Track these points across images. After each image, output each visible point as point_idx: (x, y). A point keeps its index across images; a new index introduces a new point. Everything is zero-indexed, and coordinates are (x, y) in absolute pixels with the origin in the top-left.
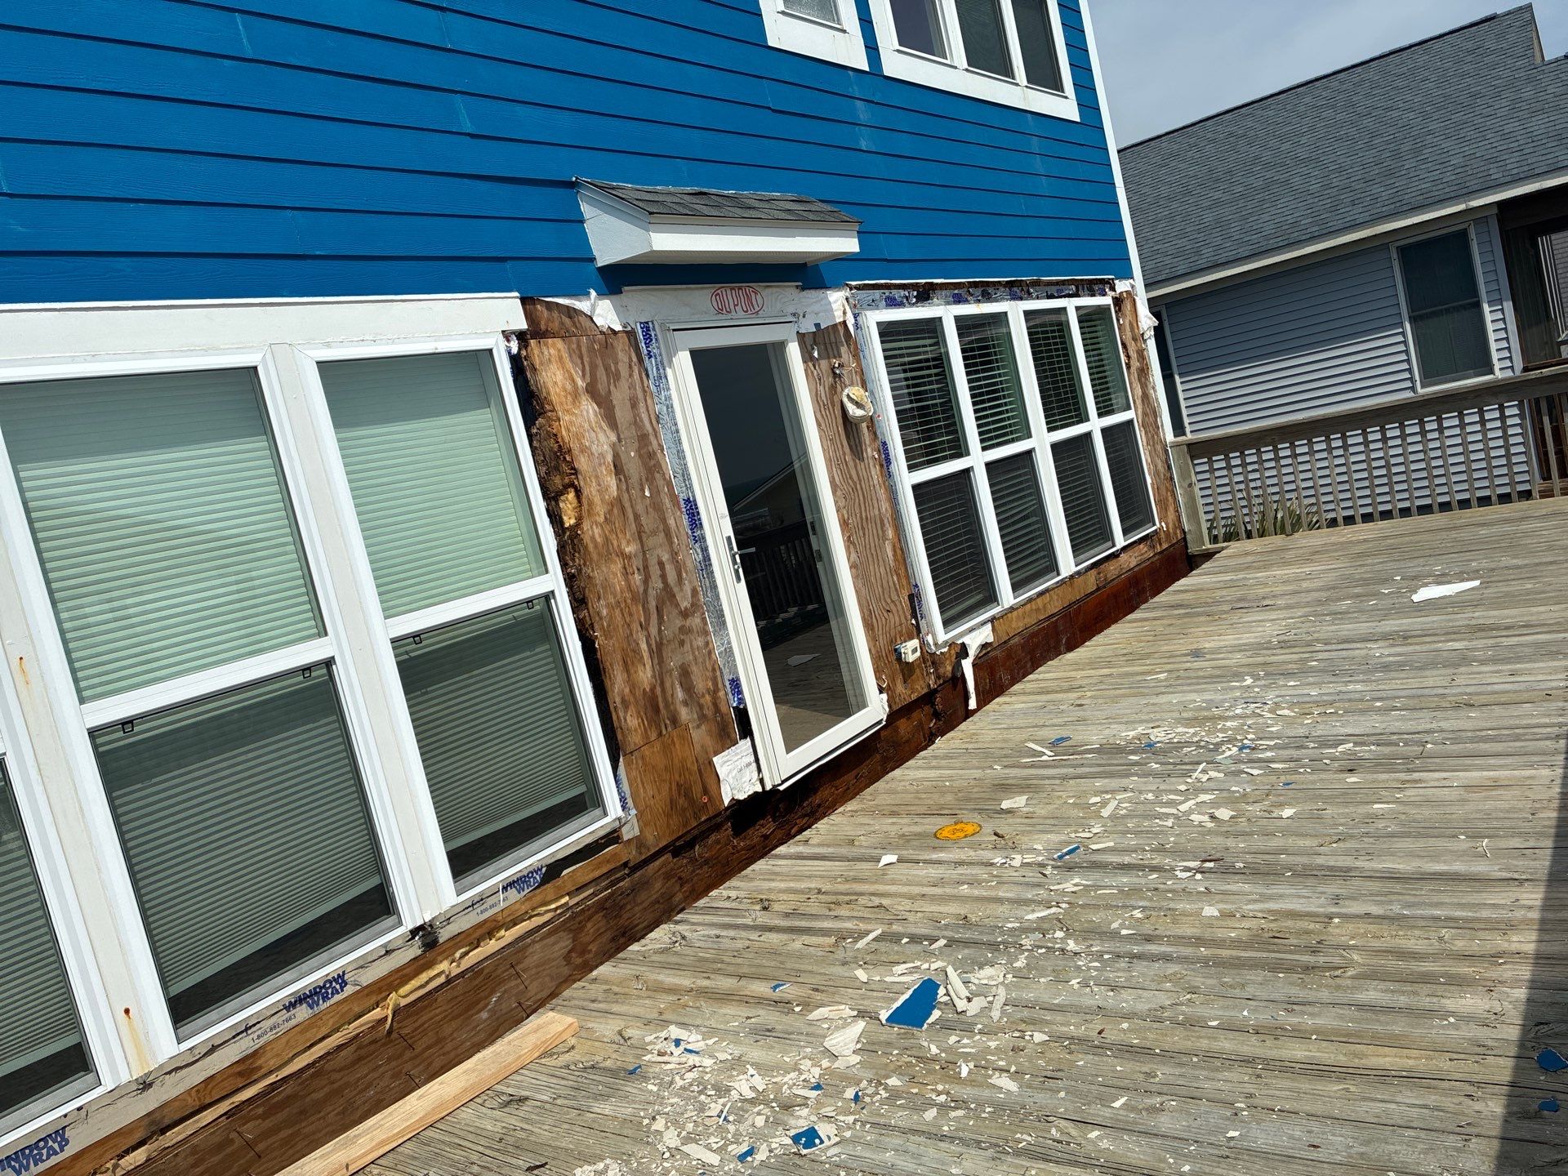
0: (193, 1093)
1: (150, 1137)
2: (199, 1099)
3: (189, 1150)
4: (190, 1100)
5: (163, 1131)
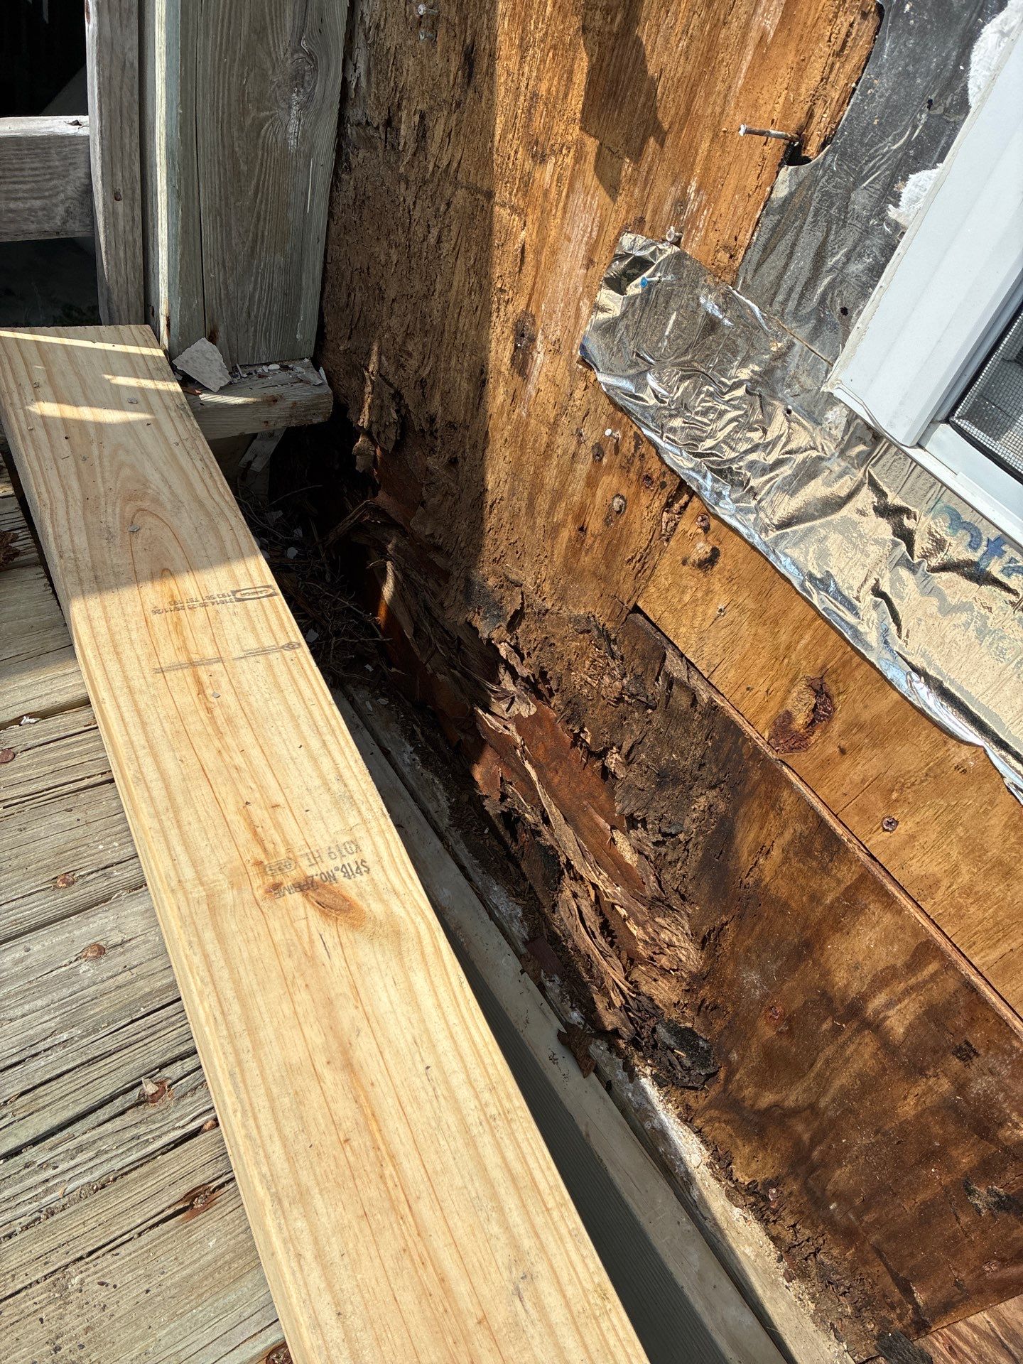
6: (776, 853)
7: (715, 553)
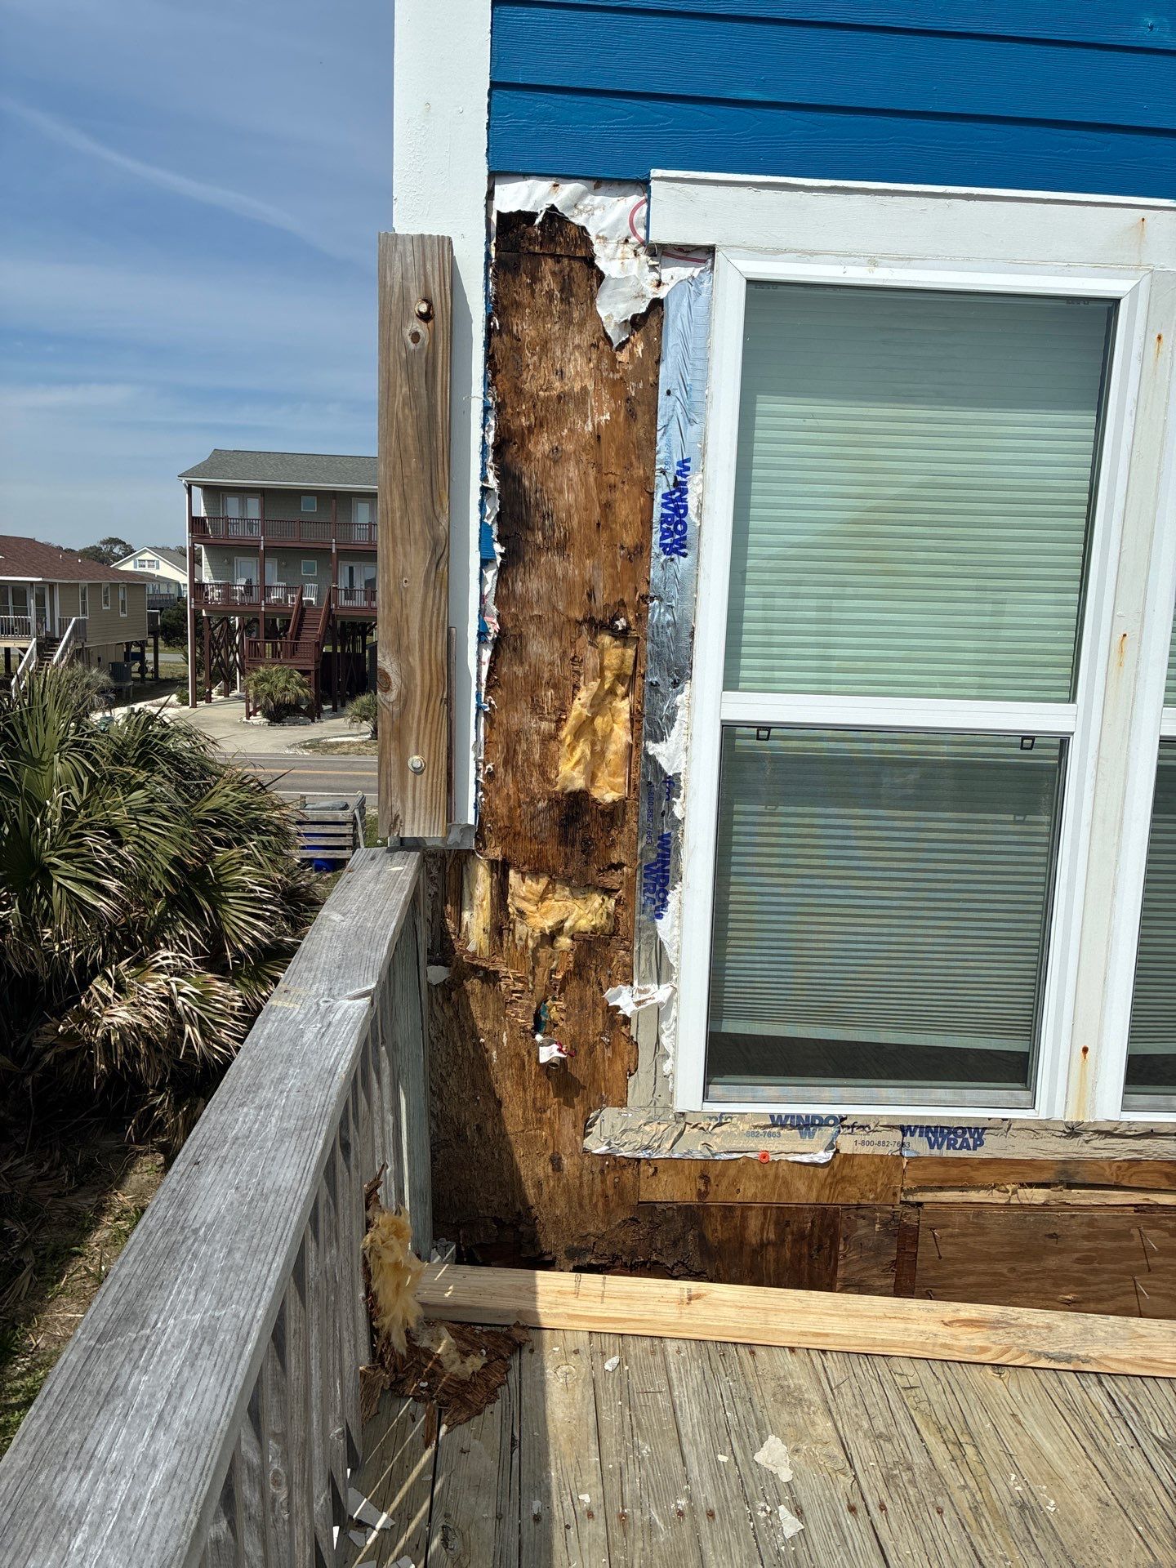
0: (1114, 1167)
1: (1056, 1185)
2: (1117, 1176)
3: (1086, 1220)
4: (1108, 1172)
5: (1070, 1186)
6: (719, 1228)
7: (656, 1169)
